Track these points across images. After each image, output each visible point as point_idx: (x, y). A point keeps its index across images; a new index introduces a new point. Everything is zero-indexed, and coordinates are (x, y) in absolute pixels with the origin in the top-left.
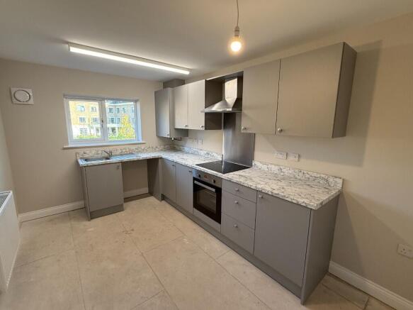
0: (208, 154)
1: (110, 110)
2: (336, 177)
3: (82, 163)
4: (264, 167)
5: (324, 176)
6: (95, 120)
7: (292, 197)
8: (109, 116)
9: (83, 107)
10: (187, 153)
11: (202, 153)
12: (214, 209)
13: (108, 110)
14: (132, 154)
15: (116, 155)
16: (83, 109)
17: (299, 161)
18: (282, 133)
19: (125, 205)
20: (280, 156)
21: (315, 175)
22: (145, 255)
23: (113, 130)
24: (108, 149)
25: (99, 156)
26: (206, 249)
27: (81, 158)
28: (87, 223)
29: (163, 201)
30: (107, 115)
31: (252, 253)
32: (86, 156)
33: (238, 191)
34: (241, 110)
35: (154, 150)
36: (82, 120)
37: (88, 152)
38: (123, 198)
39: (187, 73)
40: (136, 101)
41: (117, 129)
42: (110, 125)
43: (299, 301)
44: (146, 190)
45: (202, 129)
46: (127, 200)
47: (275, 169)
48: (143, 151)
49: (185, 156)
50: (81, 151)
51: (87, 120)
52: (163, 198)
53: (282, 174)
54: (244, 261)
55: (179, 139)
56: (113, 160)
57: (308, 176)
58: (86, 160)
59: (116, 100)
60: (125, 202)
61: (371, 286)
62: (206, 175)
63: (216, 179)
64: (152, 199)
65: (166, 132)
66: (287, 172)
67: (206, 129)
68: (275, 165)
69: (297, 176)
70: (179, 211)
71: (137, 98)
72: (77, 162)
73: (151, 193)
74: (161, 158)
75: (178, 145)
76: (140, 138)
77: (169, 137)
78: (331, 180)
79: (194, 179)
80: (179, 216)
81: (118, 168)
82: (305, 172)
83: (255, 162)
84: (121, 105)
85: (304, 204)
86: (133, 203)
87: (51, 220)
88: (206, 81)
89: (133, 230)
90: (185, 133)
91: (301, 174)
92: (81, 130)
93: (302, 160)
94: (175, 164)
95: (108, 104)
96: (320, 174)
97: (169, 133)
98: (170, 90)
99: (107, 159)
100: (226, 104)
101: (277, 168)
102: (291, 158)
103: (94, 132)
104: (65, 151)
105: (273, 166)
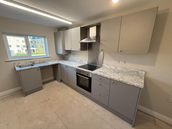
0: (81, 61)
1: (32, 42)
2: (142, 71)
3: (17, 69)
4: (108, 67)
5: (136, 70)
6: (24, 46)
7: (129, 82)
8: (31, 44)
9: (18, 40)
10: (71, 61)
11: (78, 61)
12: (88, 86)
13: (30, 42)
14: (45, 62)
15: (37, 63)
16: (18, 41)
17: (124, 64)
18: (121, 52)
19: (43, 86)
20: (115, 62)
21: (132, 70)
22: (57, 113)
23: (34, 50)
24: (32, 61)
25: (28, 64)
26: (85, 105)
27: (17, 66)
28: (24, 98)
29: (61, 83)
30: (30, 44)
31: (107, 105)
32: (20, 65)
33: (101, 79)
34: (100, 41)
35: (55, 60)
36: (18, 46)
37: (21, 63)
38: (42, 83)
39: (71, 23)
40: (45, 37)
41: (35, 50)
42: (32, 49)
43: (131, 126)
44: (53, 78)
45: (79, 50)
46: (44, 83)
47: (113, 68)
48: (50, 61)
49: (70, 63)
50: (17, 62)
51: (20, 46)
52: (61, 81)
53: (117, 69)
54: (103, 109)
55: (67, 54)
56: (36, 66)
57: (128, 70)
58: (20, 67)
59: (34, 36)
60: (43, 84)
61: (156, 114)
62: (83, 71)
63: (88, 73)
64: (56, 82)
65: (61, 52)
66: (119, 69)
67: (81, 50)
68: (113, 66)
69: (124, 70)
70: (69, 86)
71: (45, 36)
72: (15, 68)
73: (55, 79)
74: (59, 64)
75: (66, 58)
76: (48, 55)
77: (62, 54)
78: (140, 72)
79: (77, 73)
80: (70, 89)
81: (38, 70)
82: (128, 69)
83: (104, 65)
84: (36, 40)
85: (137, 86)
86: (47, 85)
87: (3, 99)
88: (81, 27)
89: (49, 99)
90: (69, 52)
91: (125, 70)
92: (18, 51)
93: (126, 64)
94: (67, 66)
95: (30, 39)
96: (134, 69)
97: (62, 52)
98: (61, 32)
99: (32, 65)
100: (90, 39)
101: (114, 67)
102: (121, 63)
103: (24, 51)
104: (6, 62)
105: (112, 66)
